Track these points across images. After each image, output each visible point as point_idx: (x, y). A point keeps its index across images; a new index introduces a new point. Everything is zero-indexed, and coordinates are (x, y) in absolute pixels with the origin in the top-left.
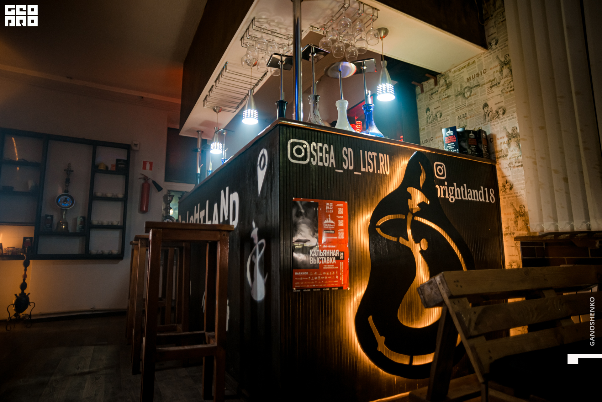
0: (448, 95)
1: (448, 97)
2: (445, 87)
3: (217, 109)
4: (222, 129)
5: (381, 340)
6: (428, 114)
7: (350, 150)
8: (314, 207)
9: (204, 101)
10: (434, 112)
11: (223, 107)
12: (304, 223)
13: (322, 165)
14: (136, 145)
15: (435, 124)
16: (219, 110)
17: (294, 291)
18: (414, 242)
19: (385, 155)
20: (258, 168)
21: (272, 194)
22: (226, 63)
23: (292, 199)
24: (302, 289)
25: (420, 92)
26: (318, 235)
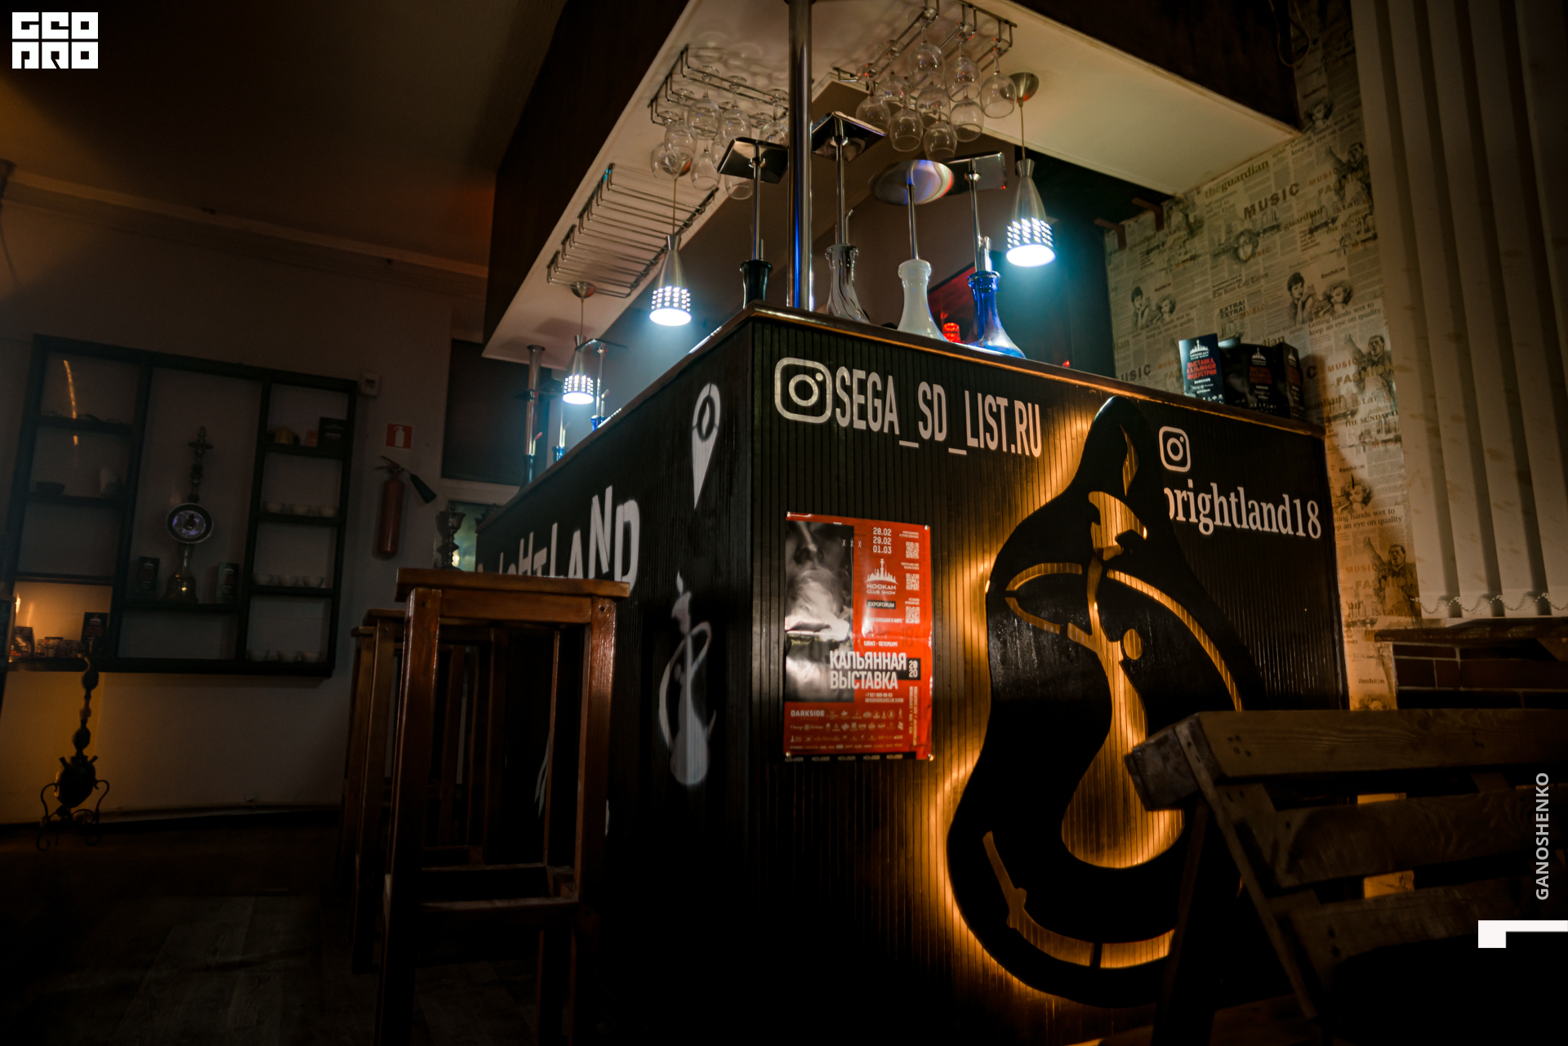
0: (1193, 253)
1: (1193, 258)
2: (1183, 233)
3: (582, 290)
4: (594, 341)
5: (1016, 897)
6: (1137, 304)
7: (938, 389)
8: (843, 538)
9: (549, 267)
10: (1155, 298)
11: (597, 284)
12: (816, 579)
13: (864, 428)
14: (371, 382)
15: (1156, 332)
16: (587, 293)
17: (786, 760)
18: (1104, 637)
19: (1030, 405)
20: (695, 434)
21: (732, 503)
22: (611, 167)
23: (786, 515)
24: (808, 755)
25: (1117, 247)
26: (851, 611)
